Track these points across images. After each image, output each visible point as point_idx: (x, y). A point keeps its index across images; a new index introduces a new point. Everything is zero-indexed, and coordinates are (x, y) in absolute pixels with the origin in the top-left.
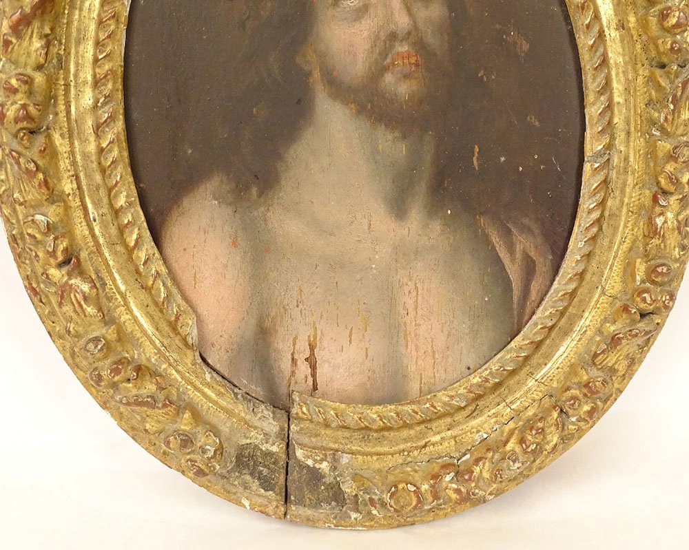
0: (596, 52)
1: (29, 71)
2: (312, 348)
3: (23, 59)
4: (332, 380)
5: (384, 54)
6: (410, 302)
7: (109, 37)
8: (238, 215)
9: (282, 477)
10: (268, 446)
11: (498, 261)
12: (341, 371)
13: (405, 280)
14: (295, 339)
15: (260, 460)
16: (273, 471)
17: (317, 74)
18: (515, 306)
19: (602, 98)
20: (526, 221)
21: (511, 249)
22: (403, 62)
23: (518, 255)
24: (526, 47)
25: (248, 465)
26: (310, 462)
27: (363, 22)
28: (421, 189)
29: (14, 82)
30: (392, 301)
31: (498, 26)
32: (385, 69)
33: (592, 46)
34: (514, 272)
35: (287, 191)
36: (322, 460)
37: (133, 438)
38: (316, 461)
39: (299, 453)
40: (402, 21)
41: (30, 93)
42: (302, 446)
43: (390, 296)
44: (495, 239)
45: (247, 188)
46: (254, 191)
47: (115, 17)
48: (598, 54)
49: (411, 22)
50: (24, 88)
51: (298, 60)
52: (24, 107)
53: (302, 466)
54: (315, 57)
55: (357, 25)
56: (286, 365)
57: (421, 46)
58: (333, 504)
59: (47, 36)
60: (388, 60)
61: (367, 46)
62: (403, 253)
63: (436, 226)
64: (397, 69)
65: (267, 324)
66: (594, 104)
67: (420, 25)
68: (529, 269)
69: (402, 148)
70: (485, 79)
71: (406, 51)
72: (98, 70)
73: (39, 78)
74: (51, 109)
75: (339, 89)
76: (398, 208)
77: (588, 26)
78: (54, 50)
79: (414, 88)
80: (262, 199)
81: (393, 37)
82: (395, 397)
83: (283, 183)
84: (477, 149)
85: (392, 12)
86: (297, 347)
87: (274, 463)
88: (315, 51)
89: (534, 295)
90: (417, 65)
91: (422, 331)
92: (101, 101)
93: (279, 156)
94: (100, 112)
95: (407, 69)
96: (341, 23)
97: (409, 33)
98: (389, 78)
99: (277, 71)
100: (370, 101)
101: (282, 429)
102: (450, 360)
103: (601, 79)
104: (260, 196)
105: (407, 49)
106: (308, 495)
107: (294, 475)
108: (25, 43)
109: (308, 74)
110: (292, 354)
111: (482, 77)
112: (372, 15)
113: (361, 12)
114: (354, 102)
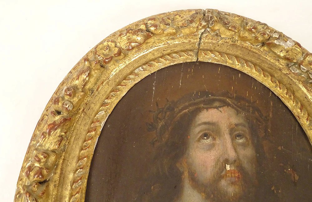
5: (222, 170)
7: (90, 139)
17: (186, 174)
22: (231, 175)
24: (297, 178)
27: (212, 152)
31: (282, 164)
40: (232, 154)
47: (96, 131)
49: (236, 156)
51: (178, 165)
54: (186, 165)
55: (209, 153)
57: (240, 168)
60: (224, 173)
61: (213, 164)
64: (228, 178)
67: (241, 157)
70: (275, 192)
71: (233, 170)
72: (81, 155)
74: (53, 170)
75: (197, 185)
78: (63, 143)
79: (237, 190)
81: (227, 161)
85: (227, 149)
88: (187, 162)
90: (238, 178)
92: (79, 170)
94: (77, 176)
95: (233, 180)
96: (201, 150)
97: (235, 161)
98: (223, 183)
99: (166, 169)
100: (213, 193)
105: (233, 169)
109: (182, 173)
111: (273, 190)
112: (217, 149)
113: (211, 147)
114: (204, 192)
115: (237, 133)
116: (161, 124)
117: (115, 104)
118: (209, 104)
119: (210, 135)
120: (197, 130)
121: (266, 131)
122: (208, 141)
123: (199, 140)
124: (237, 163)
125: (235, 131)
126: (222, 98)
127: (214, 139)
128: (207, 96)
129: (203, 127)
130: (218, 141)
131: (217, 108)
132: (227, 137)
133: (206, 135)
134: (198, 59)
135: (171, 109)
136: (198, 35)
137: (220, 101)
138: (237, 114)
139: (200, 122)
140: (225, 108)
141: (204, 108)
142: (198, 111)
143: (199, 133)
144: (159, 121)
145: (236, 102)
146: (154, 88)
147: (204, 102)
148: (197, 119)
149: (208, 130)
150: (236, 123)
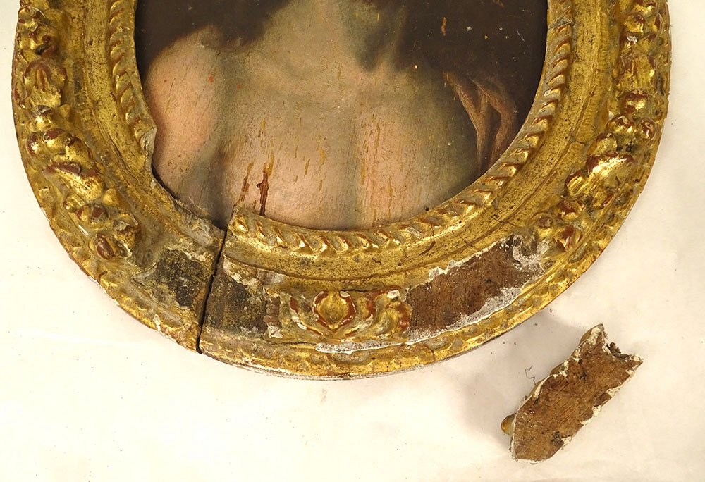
2: (266, 176)
4: (281, 207)
6: (371, 142)
8: (220, 58)
9: (203, 292)
10: (195, 255)
11: (461, 110)
12: (292, 199)
13: (368, 121)
14: (250, 166)
15: (184, 269)
16: (194, 284)
18: (479, 153)
20: (491, 79)
21: (476, 101)
23: (483, 108)
25: (169, 274)
26: (237, 278)
28: (391, 48)
30: (353, 140)
34: (478, 122)
35: (268, 42)
36: (251, 276)
38: (243, 276)
39: (227, 266)
42: (232, 259)
43: (351, 135)
44: (460, 91)
45: (233, 38)
46: (239, 41)
53: (226, 279)
56: (237, 189)
58: (255, 329)
62: (368, 99)
63: (403, 78)
65: (227, 149)
68: (494, 121)
69: (377, 16)
76: (368, 60)
80: (245, 47)
84: (445, 20)
86: (251, 173)
87: (198, 275)
89: (498, 142)
91: (380, 168)
101: (216, 243)
102: (408, 198)
104: (242, 45)
106: (226, 313)
107: (217, 292)
110: (245, 179)
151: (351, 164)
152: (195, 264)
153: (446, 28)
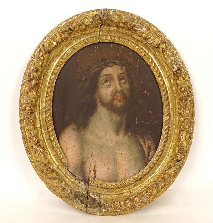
0: (166, 96)
1: (32, 99)
2: (95, 167)
3: (30, 96)
4: (99, 175)
5: (114, 96)
6: (120, 156)
7: (50, 91)
8: (78, 134)
9: (86, 200)
10: (83, 192)
11: (142, 147)
12: (102, 173)
13: (118, 151)
14: (91, 165)
15: (81, 195)
16: (84, 198)
17: (98, 100)
18: (146, 158)
19: (167, 107)
20: (149, 137)
21: (145, 144)
23: (147, 145)
24: (149, 95)
25: (78, 196)
26: (93, 196)
27: (110, 88)
29: (28, 101)
30: (115, 156)
31: (142, 90)
32: (115, 99)
33: (164, 95)
34: (146, 149)
35: (90, 128)
36: (96, 196)
37: (49, 189)
38: (95, 196)
39: (91, 194)
40: (119, 88)
41: (32, 104)
42: (92, 192)
44: (141, 141)
45: (80, 127)
46: (82, 128)
47: (52, 86)
48: (166, 97)
49: (121, 88)
50: (31, 103)
51: (94, 97)
52: (30, 107)
53: (91, 197)
55: (108, 89)
56: (88, 171)
57: (123, 94)
58: (99, 208)
59: (36, 91)
62: (118, 144)
63: (126, 137)
64: (117, 99)
65: (84, 161)
66: (165, 108)
67: (123, 89)
68: (150, 149)
69: (118, 118)
72: (47, 99)
73: (34, 101)
74: (35, 107)
75: (103, 104)
76: (117, 132)
77: (163, 90)
78: (37, 94)
79: (122, 104)
80: (84, 130)
81: (117, 92)
82: (115, 181)
83: (89, 126)
84: (137, 119)
85: (117, 86)
86: (91, 167)
87: (84, 196)
88: (98, 95)
89: (151, 155)
90: (122, 98)
91: (122, 163)
92: (47, 106)
93: (88, 120)
94: (47, 108)
95: (120, 99)
96: (104, 88)
97: (121, 91)
98: (115, 101)
99: (89, 99)
100: (111, 107)
101: (86, 188)
102: (129, 171)
103: (167, 103)
104: (83, 129)
105: (120, 95)
106: (92, 205)
107: (89, 200)
108: (32, 93)
110: (90, 169)
111: (138, 102)
112: (112, 87)
113: (109, 86)
114: (107, 107)
115: (121, 78)
116: (84, 78)
117: (59, 71)
118: (107, 65)
119: (109, 80)
120: (102, 79)
121: (135, 75)
122: (108, 84)
123: (103, 84)
124: (122, 92)
125: (120, 77)
126: (113, 61)
127: (110, 82)
128: (106, 61)
129: (105, 77)
130: (112, 83)
131: (111, 66)
132: (117, 80)
133: (106, 81)
134: (99, 41)
135: (88, 70)
136: (99, 27)
137: (112, 62)
138: (121, 68)
139: (103, 75)
140: (115, 66)
141: (105, 67)
142: (102, 69)
143: (103, 80)
144: (83, 77)
145: (120, 62)
146: (78, 60)
147: (104, 64)
148: (101, 74)
149: (108, 78)
150: (121, 73)
151: (115, 163)
152: (83, 194)
153: (137, 121)
